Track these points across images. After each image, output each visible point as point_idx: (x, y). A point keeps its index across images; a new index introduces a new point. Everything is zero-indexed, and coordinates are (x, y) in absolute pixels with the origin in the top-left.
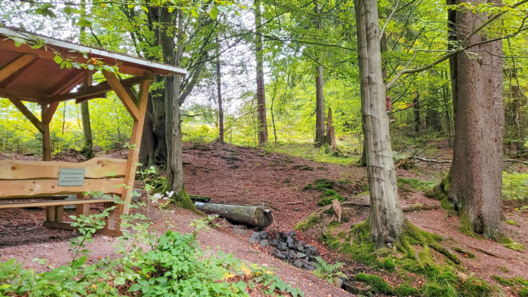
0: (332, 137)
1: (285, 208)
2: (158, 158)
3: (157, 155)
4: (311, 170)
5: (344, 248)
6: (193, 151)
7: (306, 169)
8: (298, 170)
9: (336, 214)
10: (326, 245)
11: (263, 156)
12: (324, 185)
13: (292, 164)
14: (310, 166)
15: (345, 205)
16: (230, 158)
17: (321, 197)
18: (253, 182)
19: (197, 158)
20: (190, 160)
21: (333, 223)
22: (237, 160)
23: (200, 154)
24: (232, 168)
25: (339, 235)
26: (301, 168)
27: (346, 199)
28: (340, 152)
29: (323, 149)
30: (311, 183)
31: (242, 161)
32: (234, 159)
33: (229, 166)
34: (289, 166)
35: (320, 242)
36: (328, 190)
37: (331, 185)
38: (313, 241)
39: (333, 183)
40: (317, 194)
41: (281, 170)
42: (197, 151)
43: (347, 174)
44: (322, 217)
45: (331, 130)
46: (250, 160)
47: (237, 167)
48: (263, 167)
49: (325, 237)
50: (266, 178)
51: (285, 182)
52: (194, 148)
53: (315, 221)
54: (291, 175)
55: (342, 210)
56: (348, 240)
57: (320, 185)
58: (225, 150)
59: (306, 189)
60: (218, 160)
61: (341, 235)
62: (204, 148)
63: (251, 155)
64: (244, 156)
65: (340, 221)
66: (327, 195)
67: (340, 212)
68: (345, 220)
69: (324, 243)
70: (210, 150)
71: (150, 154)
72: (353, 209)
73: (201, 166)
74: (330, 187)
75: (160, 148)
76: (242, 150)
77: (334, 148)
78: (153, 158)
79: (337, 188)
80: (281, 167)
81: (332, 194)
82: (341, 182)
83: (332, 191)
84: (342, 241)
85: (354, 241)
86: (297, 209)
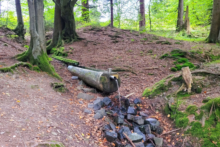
0: (188, 25)
1: (142, 72)
2: (64, 35)
3: (63, 33)
4: (170, 44)
5: (193, 129)
6: (91, 31)
7: (167, 44)
8: (160, 45)
9: (185, 84)
10: (171, 119)
11: (138, 35)
12: (178, 54)
13: (157, 41)
14: (170, 42)
15: (196, 74)
16: (114, 36)
17: (175, 64)
18: (125, 52)
19: (92, 35)
20: (86, 37)
21: (182, 94)
22: (119, 37)
23: (94, 33)
24: (114, 42)
25: (188, 110)
26: (163, 43)
27: (198, 67)
28: (192, 35)
29: (181, 33)
30: (168, 53)
31: (122, 38)
32: (116, 37)
33: (112, 41)
34: (154, 41)
35: (165, 114)
36: (181, 58)
37: (184, 55)
38: (157, 112)
39: (185, 53)
40: (172, 62)
41: (148, 44)
42: (93, 31)
43: (197, 47)
44: (170, 85)
45: (187, 20)
46: (128, 38)
47: (117, 42)
48: (136, 42)
49: (170, 110)
50: (136, 49)
51: (149, 52)
52: (92, 30)
53: (162, 89)
54: (154, 47)
55: (193, 79)
56: (199, 118)
57: (175, 54)
58: (113, 31)
59: (163, 57)
60: (105, 37)
61: (190, 111)
62: (98, 30)
63: (129, 35)
64: (124, 35)
65: (189, 91)
66: (180, 63)
67: (191, 81)
68: (196, 90)
69: (169, 116)
70: (102, 31)
71: (60, 32)
72: (206, 79)
73: (92, 40)
74: (183, 56)
75: (66, 28)
76: (125, 31)
77: (188, 32)
78: (61, 35)
79: (189, 57)
80: (148, 42)
81: (184, 62)
82: (193, 53)
83: (184, 59)
84: (191, 119)
85: (207, 121)
86: (152, 73)
